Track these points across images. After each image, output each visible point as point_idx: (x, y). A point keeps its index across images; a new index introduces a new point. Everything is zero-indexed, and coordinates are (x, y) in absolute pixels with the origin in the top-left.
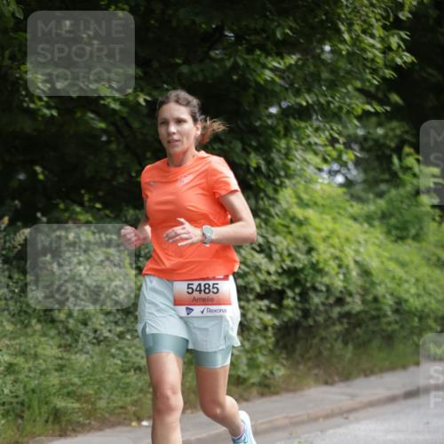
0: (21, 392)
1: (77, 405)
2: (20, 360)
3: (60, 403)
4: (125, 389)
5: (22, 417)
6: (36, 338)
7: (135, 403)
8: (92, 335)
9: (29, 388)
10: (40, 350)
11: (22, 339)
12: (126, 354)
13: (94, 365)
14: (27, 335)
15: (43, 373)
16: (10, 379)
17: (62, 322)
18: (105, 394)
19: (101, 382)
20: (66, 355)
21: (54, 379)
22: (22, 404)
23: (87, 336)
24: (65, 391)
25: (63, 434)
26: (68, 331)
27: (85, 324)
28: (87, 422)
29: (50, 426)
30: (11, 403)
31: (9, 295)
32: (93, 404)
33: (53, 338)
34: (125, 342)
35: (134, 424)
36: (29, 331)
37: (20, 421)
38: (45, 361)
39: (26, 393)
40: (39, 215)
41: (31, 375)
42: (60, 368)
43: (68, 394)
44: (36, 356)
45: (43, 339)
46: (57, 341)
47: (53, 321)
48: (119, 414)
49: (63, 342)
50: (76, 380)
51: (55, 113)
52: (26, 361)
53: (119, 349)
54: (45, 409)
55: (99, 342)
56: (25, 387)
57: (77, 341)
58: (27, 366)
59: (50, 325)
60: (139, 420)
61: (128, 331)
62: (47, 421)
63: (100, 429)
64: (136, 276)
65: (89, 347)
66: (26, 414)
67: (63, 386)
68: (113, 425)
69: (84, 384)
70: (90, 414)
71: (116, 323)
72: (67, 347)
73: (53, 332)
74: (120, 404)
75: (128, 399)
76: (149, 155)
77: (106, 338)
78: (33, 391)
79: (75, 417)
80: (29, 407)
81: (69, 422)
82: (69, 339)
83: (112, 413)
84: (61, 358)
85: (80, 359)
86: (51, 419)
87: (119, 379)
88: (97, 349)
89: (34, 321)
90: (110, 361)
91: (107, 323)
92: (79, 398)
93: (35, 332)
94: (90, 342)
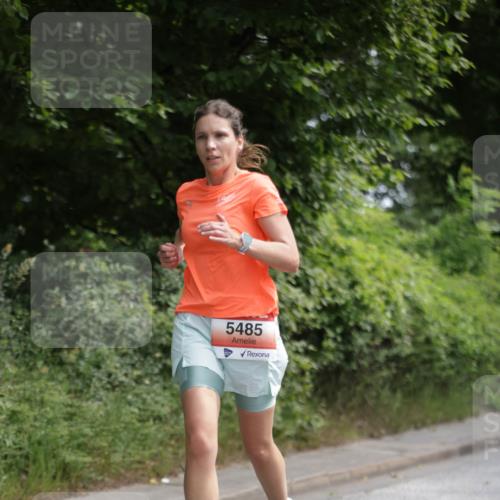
0: (25, 444)
1: (88, 459)
2: (24, 407)
3: (69, 457)
4: (144, 441)
5: (26, 473)
6: (42, 383)
7: (154, 457)
8: (105, 380)
9: (34, 439)
10: (46, 397)
11: (27, 384)
12: (144, 401)
13: (108, 414)
14: (32, 379)
15: (50, 422)
16: (13, 428)
17: (72, 364)
18: (121, 447)
19: (115, 433)
20: (76, 402)
21: (63, 429)
22: (27, 457)
23: (100, 380)
24: (75, 442)
25: (73, 490)
26: (79, 375)
27: (98, 366)
28: (100, 478)
29: (58, 483)
30: (14, 457)
31: (12, 334)
32: (107, 457)
33: (61, 382)
34: (143, 387)
35: (153, 481)
36: (35, 374)
37: (24, 477)
38: (53, 408)
39: (31, 444)
40: (46, 242)
41: (37, 424)
42: (70, 417)
43: (79, 446)
44: (42, 403)
45: (50, 384)
46: (66, 385)
47: (61, 363)
48: (137, 470)
49: (73, 387)
50: (87, 431)
51: (64, 125)
52: (32, 409)
53: (137, 395)
54: (52, 463)
55: (114, 388)
56: (30, 438)
57: (89, 386)
58: (32, 414)
59: (58, 368)
60: (159, 476)
61: (147, 375)
62: (54, 477)
63: (114, 487)
64: (155, 312)
65: (102, 393)
66: (31, 470)
67: (72, 437)
68: (129, 482)
69: (97, 435)
70: (103, 470)
71: (133, 366)
72: (78, 393)
73: (61, 376)
74: (137, 458)
75: (147, 453)
76: (170, 174)
77: (122, 383)
78: (39, 443)
79: (86, 473)
80: (34, 461)
81: (79, 478)
82: (79, 383)
83: (128, 468)
84: (71, 406)
85: (92, 407)
86: (59, 474)
87: (136, 430)
88: (111, 395)
89: (40, 364)
90: (126, 409)
91: (122, 366)
92: (91, 451)
93: (41, 375)
94: (104, 388)
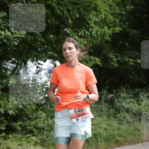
0: (108, 135)
1: (122, 139)
2: (108, 127)
3: (118, 138)
4: (135, 135)
5: (108, 142)
6: (112, 121)
7: (137, 139)
9: (110, 134)
10: (113, 125)
11: (109, 122)
12: (135, 126)
13: (127, 129)
14: (110, 121)
15: (114, 130)
16: (105, 132)
17: (119, 118)
18: (129, 136)
19: (128, 133)
20: (120, 126)
21: (117, 132)
22: (108, 138)
23: (125, 121)
24: (119, 135)
25: (119, 146)
26: (120, 120)
27: (124, 118)
28: (125, 143)
29: (115, 144)
30: (105, 138)
31: (105, 110)
32: (127, 139)
33: (116, 121)
34: (135, 123)
35: (137, 144)
36: (110, 119)
37: (107, 143)
38: (114, 127)
39: (109, 135)
40: (113, 90)
41: (111, 131)
42: (118, 129)
43: (120, 136)
44: (112, 126)
45: (114, 122)
47: (116, 117)
48: (133, 142)
49: (119, 123)
50: (122, 132)
51: (118, 65)
52: (110, 127)
53: (133, 125)
54: (114, 140)
55: (128, 123)
56: (109, 134)
57: (122, 122)
58: (109, 129)
59: (116, 118)
60: (138, 143)
61: (136, 120)
62: (114, 143)
63: (128, 145)
64: (138, 106)
65: (125, 124)
66: (109, 141)
67: (119, 134)
68: (131, 144)
69: (124, 133)
70: (126, 141)
71: (133, 118)
73: (116, 120)
74: (133, 139)
75: (135, 138)
76: (142, 75)
77: (130, 122)
78: (111, 135)
79: (122, 142)
80: (110, 139)
81: (120, 143)
82: (120, 122)
83: (131, 141)
84: (119, 127)
85: (123, 127)
86: (116, 142)
87: (133, 133)
88: (128, 125)
89: (112, 117)
90: (131, 128)
91: (130, 118)
92: (123, 137)
93: (112, 120)
94: (126, 123)
